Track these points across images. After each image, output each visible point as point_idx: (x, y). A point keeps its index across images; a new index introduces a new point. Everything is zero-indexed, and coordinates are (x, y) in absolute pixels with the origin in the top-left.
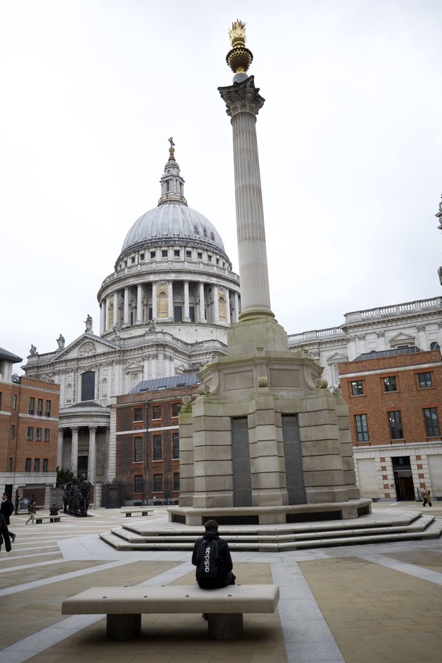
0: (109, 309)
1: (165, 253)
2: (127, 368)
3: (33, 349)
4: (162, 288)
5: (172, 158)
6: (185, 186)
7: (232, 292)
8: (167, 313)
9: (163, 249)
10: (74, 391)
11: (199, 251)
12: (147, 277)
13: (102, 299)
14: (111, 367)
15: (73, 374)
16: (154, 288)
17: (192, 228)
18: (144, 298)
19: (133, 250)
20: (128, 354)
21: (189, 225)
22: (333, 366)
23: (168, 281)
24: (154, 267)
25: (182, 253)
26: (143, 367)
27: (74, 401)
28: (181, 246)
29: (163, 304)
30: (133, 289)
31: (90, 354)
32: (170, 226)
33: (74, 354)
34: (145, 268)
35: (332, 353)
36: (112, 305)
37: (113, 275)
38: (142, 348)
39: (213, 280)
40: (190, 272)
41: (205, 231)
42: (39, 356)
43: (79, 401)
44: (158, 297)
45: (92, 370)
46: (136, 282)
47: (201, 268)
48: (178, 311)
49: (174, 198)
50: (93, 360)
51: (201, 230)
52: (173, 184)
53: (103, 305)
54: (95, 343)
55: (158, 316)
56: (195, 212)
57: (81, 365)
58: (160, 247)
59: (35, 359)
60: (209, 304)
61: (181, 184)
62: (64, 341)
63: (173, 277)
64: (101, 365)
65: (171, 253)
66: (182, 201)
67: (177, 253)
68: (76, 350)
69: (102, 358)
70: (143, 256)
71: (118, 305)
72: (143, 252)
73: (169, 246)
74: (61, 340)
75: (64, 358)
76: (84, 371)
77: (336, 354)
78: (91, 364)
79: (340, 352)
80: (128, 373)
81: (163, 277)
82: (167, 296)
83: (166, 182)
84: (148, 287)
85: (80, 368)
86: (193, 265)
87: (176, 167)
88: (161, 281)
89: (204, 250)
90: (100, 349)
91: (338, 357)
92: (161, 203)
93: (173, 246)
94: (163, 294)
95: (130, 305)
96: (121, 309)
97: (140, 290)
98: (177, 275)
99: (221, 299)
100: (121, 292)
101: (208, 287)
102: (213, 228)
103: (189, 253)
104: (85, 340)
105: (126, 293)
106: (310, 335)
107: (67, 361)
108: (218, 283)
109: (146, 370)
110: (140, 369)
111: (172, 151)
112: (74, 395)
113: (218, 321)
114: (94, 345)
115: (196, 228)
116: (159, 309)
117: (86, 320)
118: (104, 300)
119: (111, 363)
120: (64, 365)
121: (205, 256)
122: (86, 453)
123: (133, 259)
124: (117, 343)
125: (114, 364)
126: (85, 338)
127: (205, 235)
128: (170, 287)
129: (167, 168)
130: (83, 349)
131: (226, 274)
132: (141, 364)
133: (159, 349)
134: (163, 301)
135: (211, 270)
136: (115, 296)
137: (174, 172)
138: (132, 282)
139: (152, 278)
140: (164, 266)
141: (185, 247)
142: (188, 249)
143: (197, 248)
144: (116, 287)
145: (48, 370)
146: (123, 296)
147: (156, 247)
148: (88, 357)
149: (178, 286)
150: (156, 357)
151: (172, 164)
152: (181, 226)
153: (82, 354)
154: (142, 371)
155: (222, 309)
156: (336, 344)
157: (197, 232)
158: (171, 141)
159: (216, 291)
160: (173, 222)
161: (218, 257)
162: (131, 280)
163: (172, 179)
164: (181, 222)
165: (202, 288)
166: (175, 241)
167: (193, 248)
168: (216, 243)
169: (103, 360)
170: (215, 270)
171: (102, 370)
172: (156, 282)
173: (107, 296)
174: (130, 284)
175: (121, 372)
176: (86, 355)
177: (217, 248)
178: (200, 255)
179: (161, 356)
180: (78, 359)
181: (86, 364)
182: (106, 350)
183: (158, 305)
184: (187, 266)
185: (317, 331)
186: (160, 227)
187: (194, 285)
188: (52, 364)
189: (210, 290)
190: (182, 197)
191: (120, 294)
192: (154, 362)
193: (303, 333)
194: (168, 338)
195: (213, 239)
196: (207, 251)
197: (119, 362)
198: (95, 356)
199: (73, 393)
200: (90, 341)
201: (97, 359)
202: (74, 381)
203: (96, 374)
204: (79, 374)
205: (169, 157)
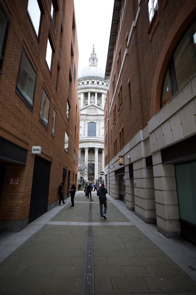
5: (94, 52)
10: (84, 131)
12: (100, 90)
15: (83, 122)
16: (103, 96)
19: (87, 78)
27: (84, 135)
30: (93, 93)
33: (84, 112)
34: (99, 86)
43: (87, 136)
45: (95, 122)
46: (95, 91)
50: (95, 117)
57: (88, 118)
64: (101, 120)
68: (86, 110)
76: (90, 122)
78: (93, 119)
84: (100, 94)
85: (87, 120)
88: (106, 93)
90: (101, 113)
97: (96, 95)
104: (91, 107)
105: (89, 95)
111: (94, 49)
114: (96, 110)
122: (94, 162)
130: (90, 111)
136: (82, 95)
138: (93, 90)
139: (102, 91)
147: (99, 80)
148: (93, 115)
151: (94, 53)
153: (89, 113)
169: (102, 118)
171: (101, 123)
172: (104, 93)
176: (91, 114)
180: (87, 115)
191: (85, 94)
198: (97, 115)
199: (83, 131)
200: (94, 107)
201: (99, 117)
202: (84, 126)
203: (97, 124)
204: (87, 122)
205: (93, 51)
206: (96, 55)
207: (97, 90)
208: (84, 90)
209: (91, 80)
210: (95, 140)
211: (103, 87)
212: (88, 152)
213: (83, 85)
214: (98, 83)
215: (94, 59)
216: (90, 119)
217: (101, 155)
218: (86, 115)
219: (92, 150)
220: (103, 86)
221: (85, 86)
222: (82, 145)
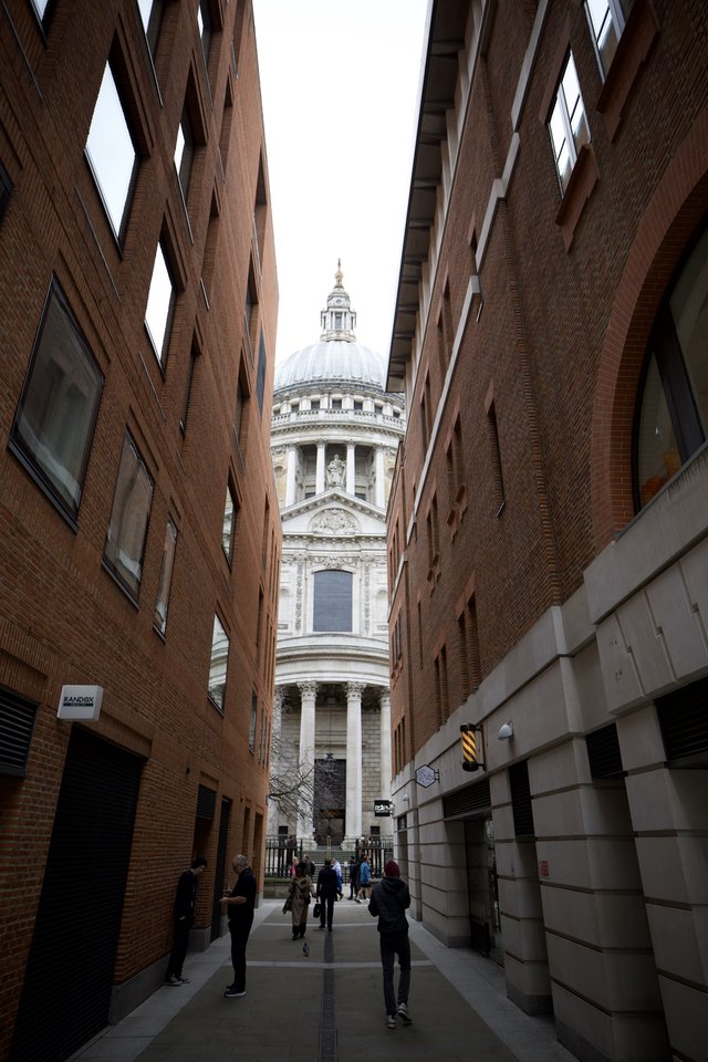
5: (339, 286)
10: (299, 607)
12: (368, 434)
15: (293, 569)
16: (379, 457)
19: (314, 388)
27: (298, 626)
31: (344, 533)
33: (300, 527)
34: (362, 419)
43: (310, 630)
45: (345, 568)
46: (346, 438)
50: (348, 547)
54: (354, 512)
57: (314, 554)
58: (373, 397)
64: (373, 560)
65: (388, 411)
68: (306, 518)
70: (338, 402)
72: (338, 395)
76: (322, 567)
78: (342, 554)
83: (335, 313)
84: (366, 452)
85: (311, 558)
88: (392, 448)
90: (370, 528)
97: (351, 455)
100: (308, 449)
105: (321, 454)
111: (339, 277)
112: (299, 614)
114: (350, 515)
122: (341, 751)
126: (332, 498)
130: (324, 522)
136: (291, 455)
137: (344, 303)
139: (376, 439)
144: (294, 438)
147: (365, 395)
148: (340, 540)
151: (339, 291)
153: (320, 530)
162: (336, 432)
171: (373, 571)
172: (384, 447)
174: (332, 438)
176: (328, 533)
180: (311, 539)
181: (332, 554)
198: (356, 540)
199: (295, 609)
200: (341, 506)
201: (364, 545)
202: (299, 584)
203: (356, 578)
204: (309, 571)
205: (335, 283)
206: (347, 298)
207: (354, 433)
208: (298, 434)
209: (330, 393)
210: (346, 647)
211: (379, 420)
212: (317, 705)
213: (294, 415)
214: (358, 405)
215: (341, 313)
216: (326, 554)
217: (374, 717)
218: (309, 537)
219: (331, 697)
220: (380, 417)
221: (305, 418)
222: (289, 671)
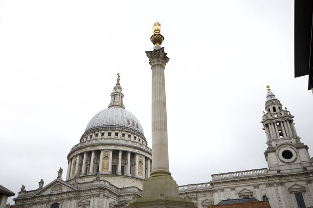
0: (74, 165)
1: (110, 134)
2: (80, 202)
3: (23, 187)
4: (106, 154)
5: (118, 84)
6: (124, 98)
7: (147, 159)
8: (108, 168)
9: (109, 131)
11: (129, 134)
12: (98, 147)
13: (70, 158)
14: (70, 201)
15: (45, 205)
16: (102, 154)
17: (126, 121)
18: (95, 159)
19: (91, 131)
20: (82, 193)
21: (125, 119)
22: (205, 207)
23: (110, 150)
24: (103, 141)
25: (120, 134)
26: (90, 202)
28: (119, 131)
29: (106, 163)
30: (89, 153)
31: (58, 192)
32: (114, 119)
33: (48, 192)
34: (97, 142)
35: (204, 199)
36: (75, 162)
37: (78, 144)
38: (90, 190)
39: (136, 151)
40: (123, 145)
41: (133, 123)
42: (26, 192)
44: (103, 159)
45: (58, 203)
46: (91, 150)
47: (130, 143)
48: (114, 168)
49: (118, 104)
50: (60, 196)
51: (131, 122)
52: (118, 97)
53: (70, 162)
54: (62, 185)
55: (102, 170)
56: (129, 112)
57: (51, 199)
58: (108, 130)
59: (23, 194)
60: (133, 165)
61: (122, 97)
62: (43, 183)
63: (113, 148)
64: (64, 200)
65: (113, 134)
66: (122, 106)
67: (117, 134)
68: (50, 189)
69: (65, 195)
70: (97, 135)
71: (79, 162)
72: (97, 132)
73: (112, 130)
74: (42, 182)
75: (42, 194)
76: (53, 203)
77: (207, 199)
78: (56, 199)
79: (209, 198)
80: (80, 206)
81: (107, 147)
82: (109, 159)
83: (114, 95)
84: (98, 153)
85: (50, 201)
86: (125, 142)
87: (120, 88)
88: (106, 149)
89: (132, 133)
90: (65, 189)
91: (208, 201)
92: (110, 106)
93: (114, 130)
94: (106, 157)
95: (86, 163)
96: (81, 165)
97: (93, 154)
98: (116, 147)
99: (140, 162)
100: (82, 155)
101: (133, 155)
102: (138, 122)
103: (123, 135)
104: (57, 183)
105: (85, 155)
106: (191, 187)
107: (43, 196)
108: (139, 153)
109: (91, 204)
110: (88, 203)
111: (118, 80)
113: (137, 175)
114: (61, 186)
115: (128, 121)
116: (103, 166)
117: (58, 171)
118: (71, 159)
119: (70, 199)
120: (41, 198)
121: (132, 137)
123: (91, 136)
124: (76, 186)
125: (72, 199)
126: (56, 182)
127: (133, 125)
128: (111, 154)
129: (115, 88)
130: (54, 189)
131: (144, 148)
132: (89, 200)
133: (101, 191)
134: (106, 162)
135: (135, 145)
136: (78, 157)
137: (119, 90)
138: (89, 149)
139: (101, 148)
140: (108, 141)
141: (121, 131)
142: (123, 132)
143: (128, 132)
144: (79, 152)
145: (30, 202)
146: (83, 157)
147: (105, 130)
148: (57, 194)
149: (115, 153)
150: (98, 196)
151: (118, 86)
152: (120, 120)
153: (53, 192)
154: (89, 205)
155: (140, 168)
156: (207, 193)
157: (129, 123)
158: (118, 75)
159: (137, 157)
160: (116, 117)
161: (140, 138)
162: (89, 148)
163: (117, 95)
164: (120, 117)
165: (129, 155)
166: (116, 127)
167: (126, 132)
168: (139, 130)
169: (65, 196)
170: (138, 145)
171: (64, 203)
172: (103, 150)
173: (73, 157)
174: (88, 150)
175: (76, 205)
177: (139, 133)
178: (130, 136)
179: (101, 195)
181: (54, 198)
182: (68, 190)
183: (103, 163)
184: (122, 142)
185: (195, 185)
186: (108, 119)
187: (125, 153)
188: (33, 198)
189: (134, 157)
190: (122, 104)
191: (81, 156)
192: (97, 199)
193: (187, 186)
194: (107, 184)
195: (138, 127)
196: (134, 134)
197: (75, 198)
198: (61, 194)
200: (59, 184)
203: (60, 206)
204: (49, 205)
205: (116, 82)
206: (121, 89)
218: (50, 195)
